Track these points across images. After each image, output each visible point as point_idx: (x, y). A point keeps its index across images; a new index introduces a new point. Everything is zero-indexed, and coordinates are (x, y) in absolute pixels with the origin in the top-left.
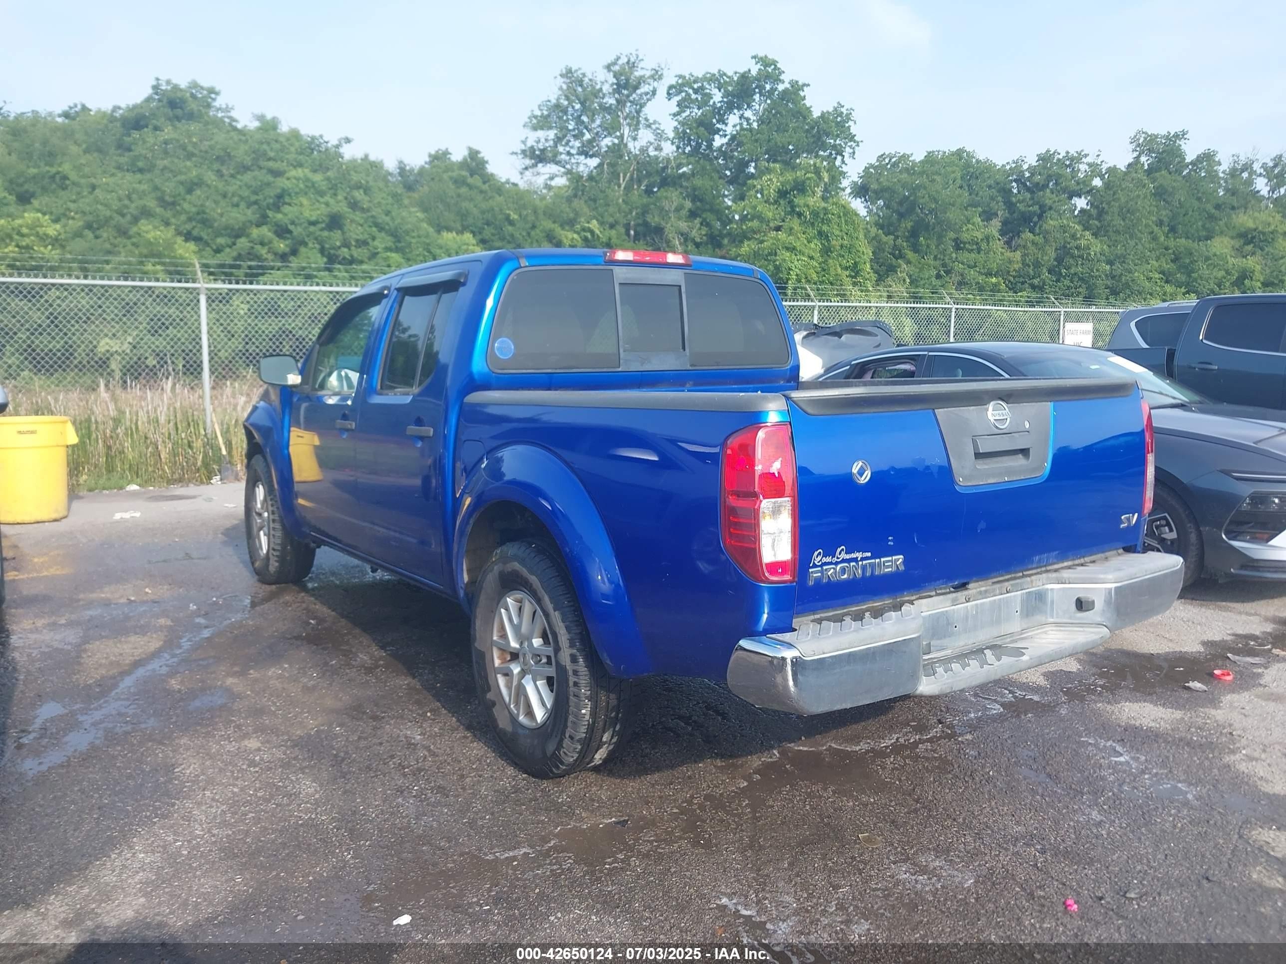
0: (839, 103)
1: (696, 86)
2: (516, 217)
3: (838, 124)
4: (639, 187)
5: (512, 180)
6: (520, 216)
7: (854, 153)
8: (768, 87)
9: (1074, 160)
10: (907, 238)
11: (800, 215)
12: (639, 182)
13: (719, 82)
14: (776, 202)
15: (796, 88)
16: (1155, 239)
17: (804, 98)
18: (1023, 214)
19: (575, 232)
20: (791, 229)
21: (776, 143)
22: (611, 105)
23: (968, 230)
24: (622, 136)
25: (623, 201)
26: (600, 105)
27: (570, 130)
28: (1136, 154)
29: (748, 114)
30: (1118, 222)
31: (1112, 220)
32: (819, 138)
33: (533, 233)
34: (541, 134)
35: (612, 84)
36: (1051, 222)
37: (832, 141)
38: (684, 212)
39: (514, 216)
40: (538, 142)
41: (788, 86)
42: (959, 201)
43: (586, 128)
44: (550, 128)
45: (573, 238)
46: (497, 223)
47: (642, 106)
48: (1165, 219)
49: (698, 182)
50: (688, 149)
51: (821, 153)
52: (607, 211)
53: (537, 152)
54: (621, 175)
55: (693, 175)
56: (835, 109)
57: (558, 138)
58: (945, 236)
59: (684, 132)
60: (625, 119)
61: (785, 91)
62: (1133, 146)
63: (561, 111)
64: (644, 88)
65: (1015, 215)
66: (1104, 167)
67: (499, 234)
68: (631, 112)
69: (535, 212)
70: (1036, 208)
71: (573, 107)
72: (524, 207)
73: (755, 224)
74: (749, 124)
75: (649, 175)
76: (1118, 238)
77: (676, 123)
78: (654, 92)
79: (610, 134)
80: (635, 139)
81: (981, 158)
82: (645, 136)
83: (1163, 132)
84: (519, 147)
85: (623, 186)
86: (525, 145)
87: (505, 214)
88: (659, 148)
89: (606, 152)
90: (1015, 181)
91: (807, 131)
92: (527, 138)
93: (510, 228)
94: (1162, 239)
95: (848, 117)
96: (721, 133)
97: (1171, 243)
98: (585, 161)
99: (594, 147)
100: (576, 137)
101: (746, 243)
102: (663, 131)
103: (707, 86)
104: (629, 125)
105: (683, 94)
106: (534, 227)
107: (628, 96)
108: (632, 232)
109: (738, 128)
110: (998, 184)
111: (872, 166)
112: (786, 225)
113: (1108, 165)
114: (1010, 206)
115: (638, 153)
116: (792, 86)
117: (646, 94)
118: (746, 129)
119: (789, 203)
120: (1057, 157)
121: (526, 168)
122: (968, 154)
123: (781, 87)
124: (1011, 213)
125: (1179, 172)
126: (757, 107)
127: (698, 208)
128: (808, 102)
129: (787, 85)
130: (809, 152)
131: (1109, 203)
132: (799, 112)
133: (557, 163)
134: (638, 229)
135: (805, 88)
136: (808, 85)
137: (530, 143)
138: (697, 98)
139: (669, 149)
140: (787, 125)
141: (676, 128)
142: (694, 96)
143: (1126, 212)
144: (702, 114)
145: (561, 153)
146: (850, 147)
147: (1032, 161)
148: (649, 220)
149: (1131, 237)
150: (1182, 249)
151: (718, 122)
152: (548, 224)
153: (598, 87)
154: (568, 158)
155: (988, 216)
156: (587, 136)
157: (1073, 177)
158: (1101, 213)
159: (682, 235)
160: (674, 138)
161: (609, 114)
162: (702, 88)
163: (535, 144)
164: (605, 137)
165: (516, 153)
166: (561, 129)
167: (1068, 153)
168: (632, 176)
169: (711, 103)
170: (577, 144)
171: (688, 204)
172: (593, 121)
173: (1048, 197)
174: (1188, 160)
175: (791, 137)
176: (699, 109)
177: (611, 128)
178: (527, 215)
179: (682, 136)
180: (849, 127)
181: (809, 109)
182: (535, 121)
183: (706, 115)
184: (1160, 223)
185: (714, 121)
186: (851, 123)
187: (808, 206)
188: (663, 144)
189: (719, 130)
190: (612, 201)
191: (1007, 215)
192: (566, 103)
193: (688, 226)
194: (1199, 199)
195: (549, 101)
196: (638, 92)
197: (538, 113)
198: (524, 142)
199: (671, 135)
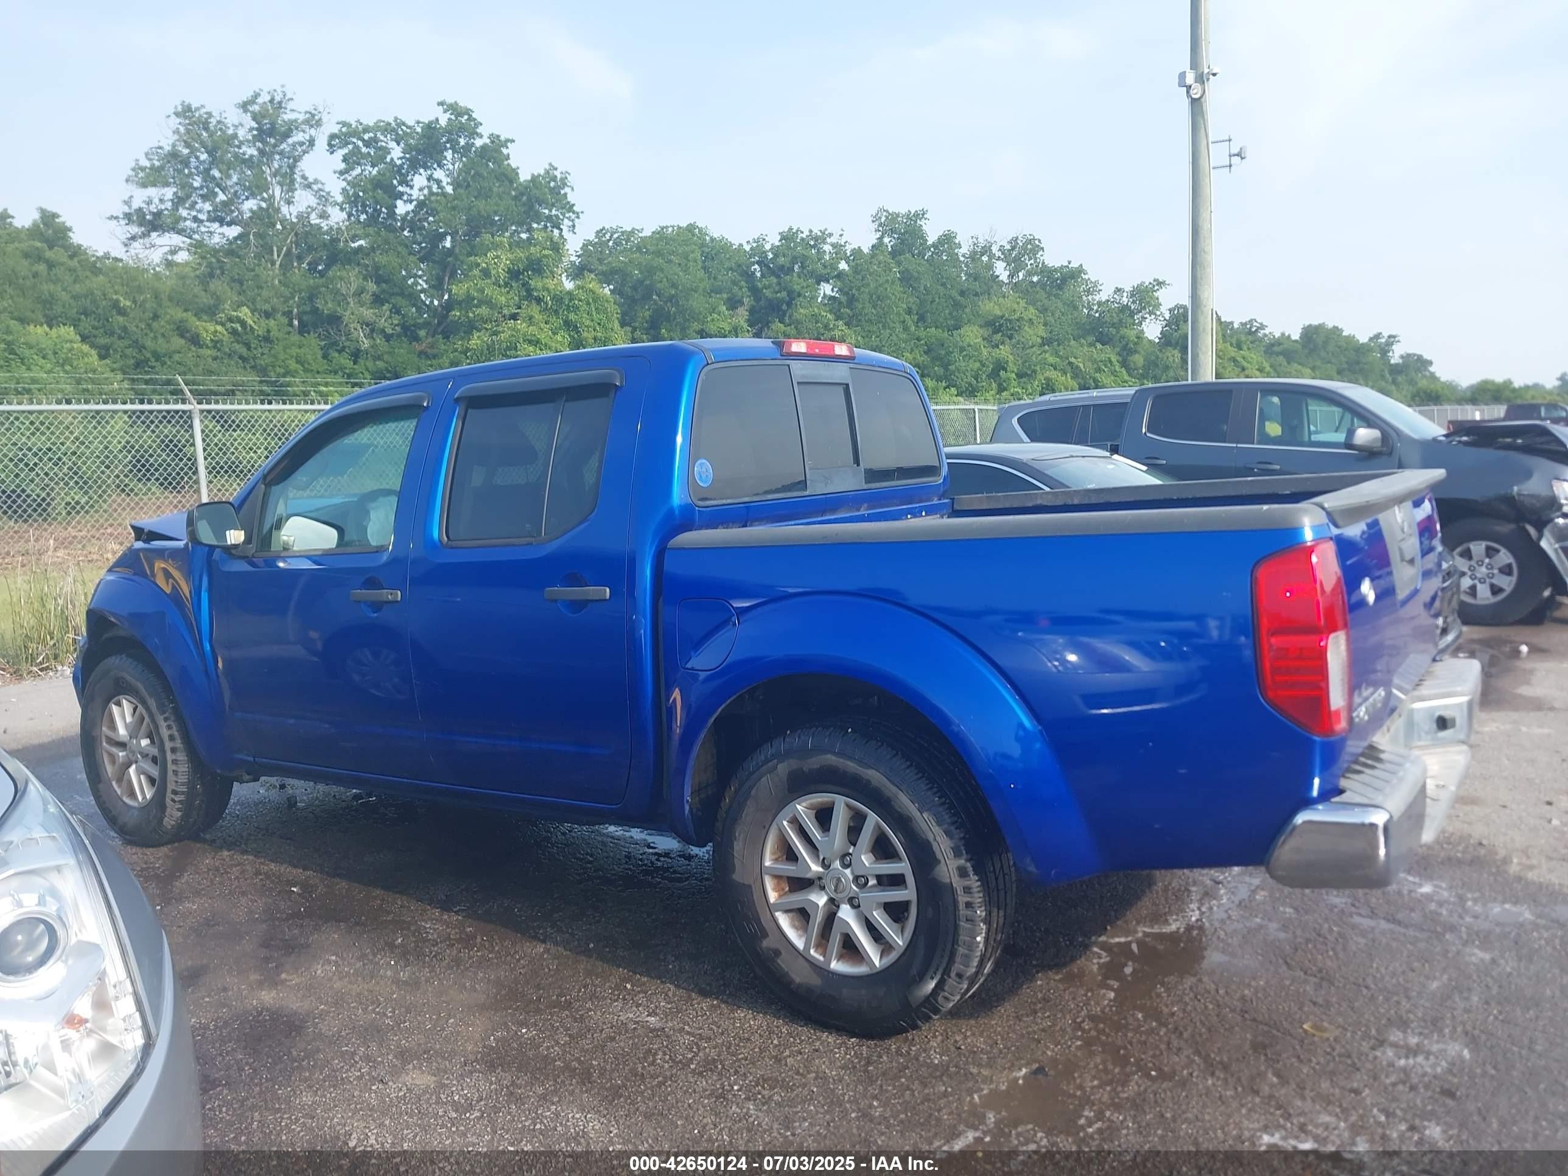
0: (550, 164)
1: (366, 137)
2: (128, 303)
3: (551, 190)
4: (300, 264)
5: (113, 255)
6: (134, 302)
7: (574, 226)
8: (462, 142)
9: (820, 239)
10: (646, 329)
11: (539, 300)
12: (300, 259)
13: (397, 134)
14: (506, 285)
15: (497, 145)
16: (906, 329)
17: (508, 157)
18: (770, 301)
19: (217, 323)
20: (531, 318)
21: (479, 212)
22: (252, 156)
23: (713, 320)
24: (273, 196)
25: (280, 282)
26: (236, 156)
27: (196, 189)
28: (879, 234)
29: (439, 174)
30: (869, 310)
31: (863, 308)
32: (531, 207)
33: (155, 325)
34: (153, 192)
35: (251, 129)
36: (802, 311)
37: (546, 211)
38: (367, 297)
39: (125, 303)
40: (149, 202)
41: (488, 141)
42: (702, 285)
43: (219, 186)
44: (167, 184)
45: (216, 331)
46: (100, 311)
47: (297, 160)
48: (914, 307)
49: (381, 259)
50: (363, 217)
51: (535, 226)
52: (259, 295)
53: (148, 217)
54: (275, 249)
55: (373, 249)
56: (547, 172)
57: (178, 197)
58: (688, 328)
59: (356, 196)
60: (275, 175)
61: (484, 147)
62: (875, 226)
63: (181, 162)
64: (298, 137)
65: (762, 303)
66: (849, 249)
67: (104, 326)
68: (281, 167)
69: (156, 297)
70: (784, 294)
71: (197, 158)
72: (140, 290)
73: (484, 311)
74: (440, 187)
75: (310, 249)
76: (871, 328)
77: (344, 184)
78: (312, 142)
79: (253, 195)
80: (289, 202)
81: (715, 236)
82: (303, 200)
83: (903, 211)
84: (120, 209)
85: (278, 263)
86: (130, 207)
87: (111, 299)
88: (324, 216)
89: (251, 218)
90: (758, 263)
91: (515, 198)
92: (131, 197)
93: (121, 319)
94: (913, 328)
95: (564, 183)
96: (405, 198)
97: (922, 333)
98: (221, 230)
99: (233, 212)
100: (205, 198)
101: (476, 335)
102: (328, 193)
103: (382, 138)
104: (281, 184)
105: (351, 147)
106: (156, 317)
107: (275, 146)
108: (296, 322)
109: (426, 192)
110: (739, 266)
111: (590, 243)
112: (522, 312)
113: (852, 247)
114: (755, 291)
115: (295, 220)
116: (492, 142)
117: (302, 144)
118: (437, 194)
119: (523, 285)
120: (800, 235)
121: (133, 238)
122: (700, 230)
123: (479, 143)
124: (758, 299)
125: (921, 254)
126: (451, 167)
127: (383, 291)
128: (513, 162)
129: (486, 140)
130: (520, 224)
131: (858, 289)
132: (503, 174)
133: (180, 232)
134: (305, 318)
135: (509, 144)
136: (513, 141)
137: (137, 204)
138: (369, 153)
139: (337, 217)
140: (491, 189)
141: (344, 190)
142: (364, 150)
143: (877, 299)
144: (379, 172)
145: (185, 219)
146: (569, 218)
147: (774, 240)
148: (318, 305)
149: (884, 327)
150: (933, 340)
151: (400, 183)
152: (178, 314)
153: (230, 132)
154: (195, 225)
155: (733, 304)
156: (222, 197)
157: (819, 260)
158: (851, 301)
159: (367, 325)
160: (343, 203)
161: (249, 168)
162: (375, 140)
163: (144, 205)
164: (247, 199)
165: (116, 218)
166: (183, 187)
167: (811, 231)
168: (289, 251)
169: (388, 160)
170: (207, 207)
171: (372, 287)
172: (229, 177)
173: (797, 283)
174: (930, 242)
175: (497, 204)
176: (373, 166)
177: (257, 188)
178: (144, 301)
179: (352, 201)
180: (566, 194)
181: (515, 172)
182: (141, 175)
183: (384, 175)
184: (909, 312)
185: (395, 182)
186: (567, 190)
187: (548, 290)
188: (330, 210)
189: (402, 194)
190: (266, 282)
191: (753, 302)
192: (186, 151)
193: (375, 314)
194: (944, 285)
195: (160, 148)
196: (290, 141)
197: (146, 163)
198: (127, 203)
199: (340, 199)
